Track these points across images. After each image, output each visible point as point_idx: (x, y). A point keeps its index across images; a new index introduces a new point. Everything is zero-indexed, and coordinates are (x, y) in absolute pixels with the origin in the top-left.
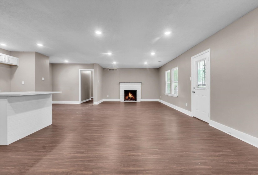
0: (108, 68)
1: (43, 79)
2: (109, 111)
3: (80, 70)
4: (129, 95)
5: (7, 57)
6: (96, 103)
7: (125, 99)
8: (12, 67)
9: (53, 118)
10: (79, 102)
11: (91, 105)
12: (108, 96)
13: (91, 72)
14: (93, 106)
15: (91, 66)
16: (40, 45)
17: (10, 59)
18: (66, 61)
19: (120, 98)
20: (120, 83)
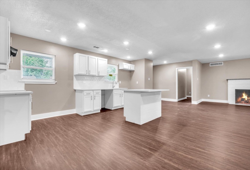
0: (209, 63)
1: (149, 79)
2: (216, 114)
3: (177, 68)
4: (243, 96)
5: (129, 65)
6: (194, 102)
7: (237, 102)
8: (131, 72)
9: (162, 112)
10: (176, 100)
11: (189, 104)
12: (209, 96)
13: (187, 70)
14: (191, 105)
15: (189, 63)
16: (150, 53)
17: (131, 66)
18: (165, 62)
19: (227, 99)
20: (227, 80)
